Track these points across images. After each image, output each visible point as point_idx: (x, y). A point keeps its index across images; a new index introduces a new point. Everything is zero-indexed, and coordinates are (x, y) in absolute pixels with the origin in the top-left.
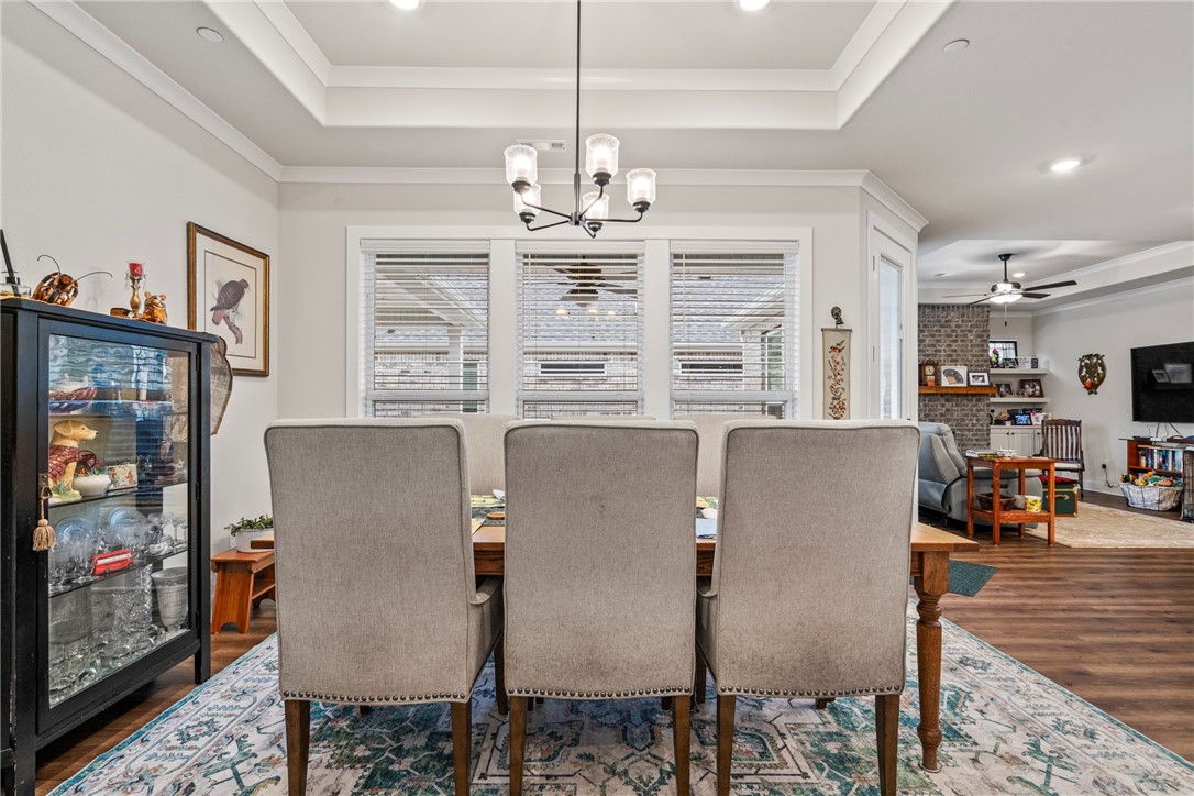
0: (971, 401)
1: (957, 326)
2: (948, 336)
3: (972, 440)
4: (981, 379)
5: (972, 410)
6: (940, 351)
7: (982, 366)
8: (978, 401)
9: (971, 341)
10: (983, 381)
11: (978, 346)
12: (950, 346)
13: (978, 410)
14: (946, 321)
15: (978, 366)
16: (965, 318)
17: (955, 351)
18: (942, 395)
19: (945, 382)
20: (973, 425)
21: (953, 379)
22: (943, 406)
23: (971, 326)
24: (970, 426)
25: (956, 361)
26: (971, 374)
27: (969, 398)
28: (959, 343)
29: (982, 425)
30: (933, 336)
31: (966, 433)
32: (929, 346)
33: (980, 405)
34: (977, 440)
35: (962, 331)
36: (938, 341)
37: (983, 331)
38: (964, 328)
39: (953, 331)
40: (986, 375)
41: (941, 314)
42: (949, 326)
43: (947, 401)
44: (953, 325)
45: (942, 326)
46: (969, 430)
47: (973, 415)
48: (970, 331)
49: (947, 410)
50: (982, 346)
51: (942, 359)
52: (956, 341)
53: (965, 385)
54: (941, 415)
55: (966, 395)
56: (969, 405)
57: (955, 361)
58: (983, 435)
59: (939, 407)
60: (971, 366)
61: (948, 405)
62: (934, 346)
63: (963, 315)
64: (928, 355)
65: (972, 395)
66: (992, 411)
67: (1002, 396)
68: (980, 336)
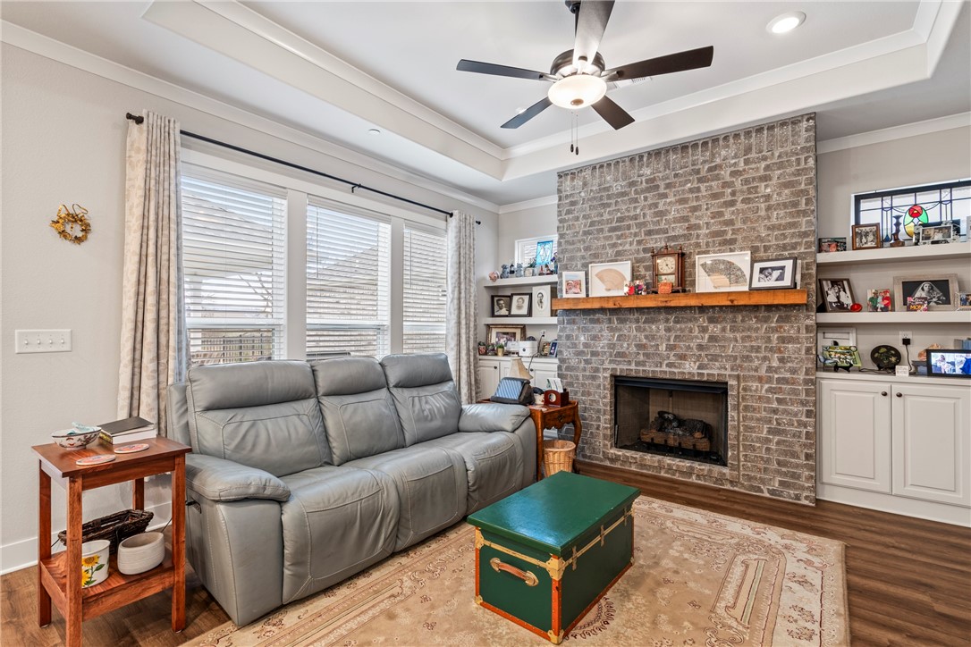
0: (766, 320)
1: (733, 174)
2: (715, 196)
3: (768, 400)
4: (776, 274)
5: (769, 340)
6: (698, 227)
7: (794, 246)
8: (780, 319)
9: (768, 197)
10: (780, 278)
11: (785, 205)
12: (721, 214)
13: (782, 340)
14: (710, 170)
15: (784, 248)
16: (753, 155)
17: (731, 223)
18: (702, 309)
19: (705, 283)
20: (770, 369)
21: (723, 279)
22: (704, 330)
23: (767, 168)
24: (763, 372)
25: (732, 241)
26: (758, 266)
27: (762, 314)
28: (739, 206)
29: (793, 371)
30: (683, 201)
31: (754, 385)
32: (676, 220)
33: (789, 329)
34: (780, 401)
35: (746, 181)
36: (695, 209)
37: (798, 173)
38: (752, 174)
39: (726, 185)
40: (789, 264)
41: (700, 156)
42: (717, 178)
43: (711, 320)
44: (725, 174)
45: (700, 180)
46: (760, 379)
47: (771, 350)
48: (765, 178)
49: (712, 339)
50: (795, 204)
51: (702, 241)
52: (732, 203)
53: (746, 288)
54: (700, 347)
55: (756, 307)
56: (759, 329)
57: (729, 244)
58: (795, 392)
59: (696, 332)
60: (766, 248)
61: (715, 329)
62: (685, 219)
63: (748, 150)
64: (674, 238)
65: (769, 307)
66: (906, 342)
67: (909, 309)
68: (787, 185)
